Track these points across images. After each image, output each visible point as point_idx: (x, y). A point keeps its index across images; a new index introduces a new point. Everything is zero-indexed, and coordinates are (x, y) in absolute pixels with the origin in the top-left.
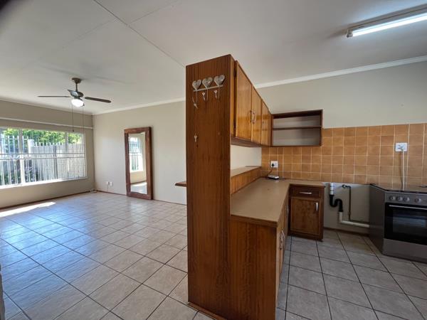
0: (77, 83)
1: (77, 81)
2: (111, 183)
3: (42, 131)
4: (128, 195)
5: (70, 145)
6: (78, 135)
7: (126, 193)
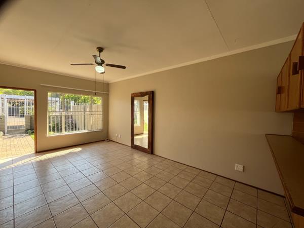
0: (100, 52)
1: (101, 50)
2: (119, 135)
3: (80, 96)
4: (131, 147)
5: (93, 105)
6: (99, 98)
7: (130, 145)
